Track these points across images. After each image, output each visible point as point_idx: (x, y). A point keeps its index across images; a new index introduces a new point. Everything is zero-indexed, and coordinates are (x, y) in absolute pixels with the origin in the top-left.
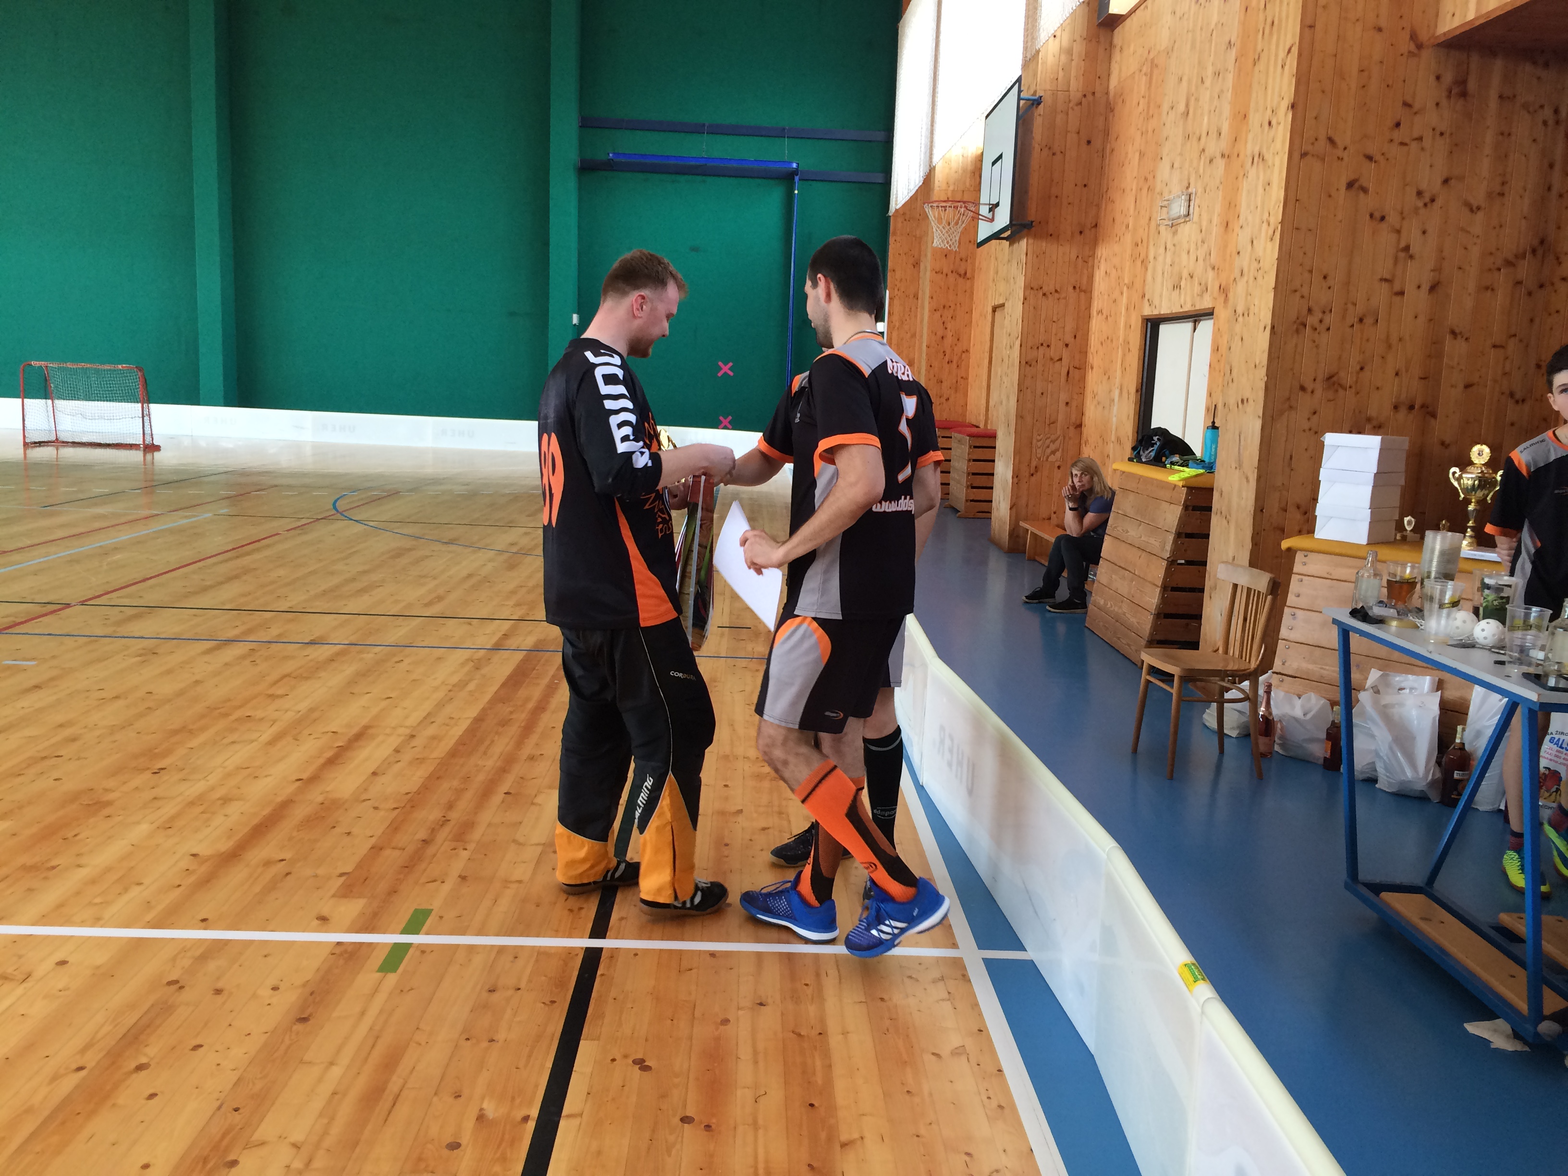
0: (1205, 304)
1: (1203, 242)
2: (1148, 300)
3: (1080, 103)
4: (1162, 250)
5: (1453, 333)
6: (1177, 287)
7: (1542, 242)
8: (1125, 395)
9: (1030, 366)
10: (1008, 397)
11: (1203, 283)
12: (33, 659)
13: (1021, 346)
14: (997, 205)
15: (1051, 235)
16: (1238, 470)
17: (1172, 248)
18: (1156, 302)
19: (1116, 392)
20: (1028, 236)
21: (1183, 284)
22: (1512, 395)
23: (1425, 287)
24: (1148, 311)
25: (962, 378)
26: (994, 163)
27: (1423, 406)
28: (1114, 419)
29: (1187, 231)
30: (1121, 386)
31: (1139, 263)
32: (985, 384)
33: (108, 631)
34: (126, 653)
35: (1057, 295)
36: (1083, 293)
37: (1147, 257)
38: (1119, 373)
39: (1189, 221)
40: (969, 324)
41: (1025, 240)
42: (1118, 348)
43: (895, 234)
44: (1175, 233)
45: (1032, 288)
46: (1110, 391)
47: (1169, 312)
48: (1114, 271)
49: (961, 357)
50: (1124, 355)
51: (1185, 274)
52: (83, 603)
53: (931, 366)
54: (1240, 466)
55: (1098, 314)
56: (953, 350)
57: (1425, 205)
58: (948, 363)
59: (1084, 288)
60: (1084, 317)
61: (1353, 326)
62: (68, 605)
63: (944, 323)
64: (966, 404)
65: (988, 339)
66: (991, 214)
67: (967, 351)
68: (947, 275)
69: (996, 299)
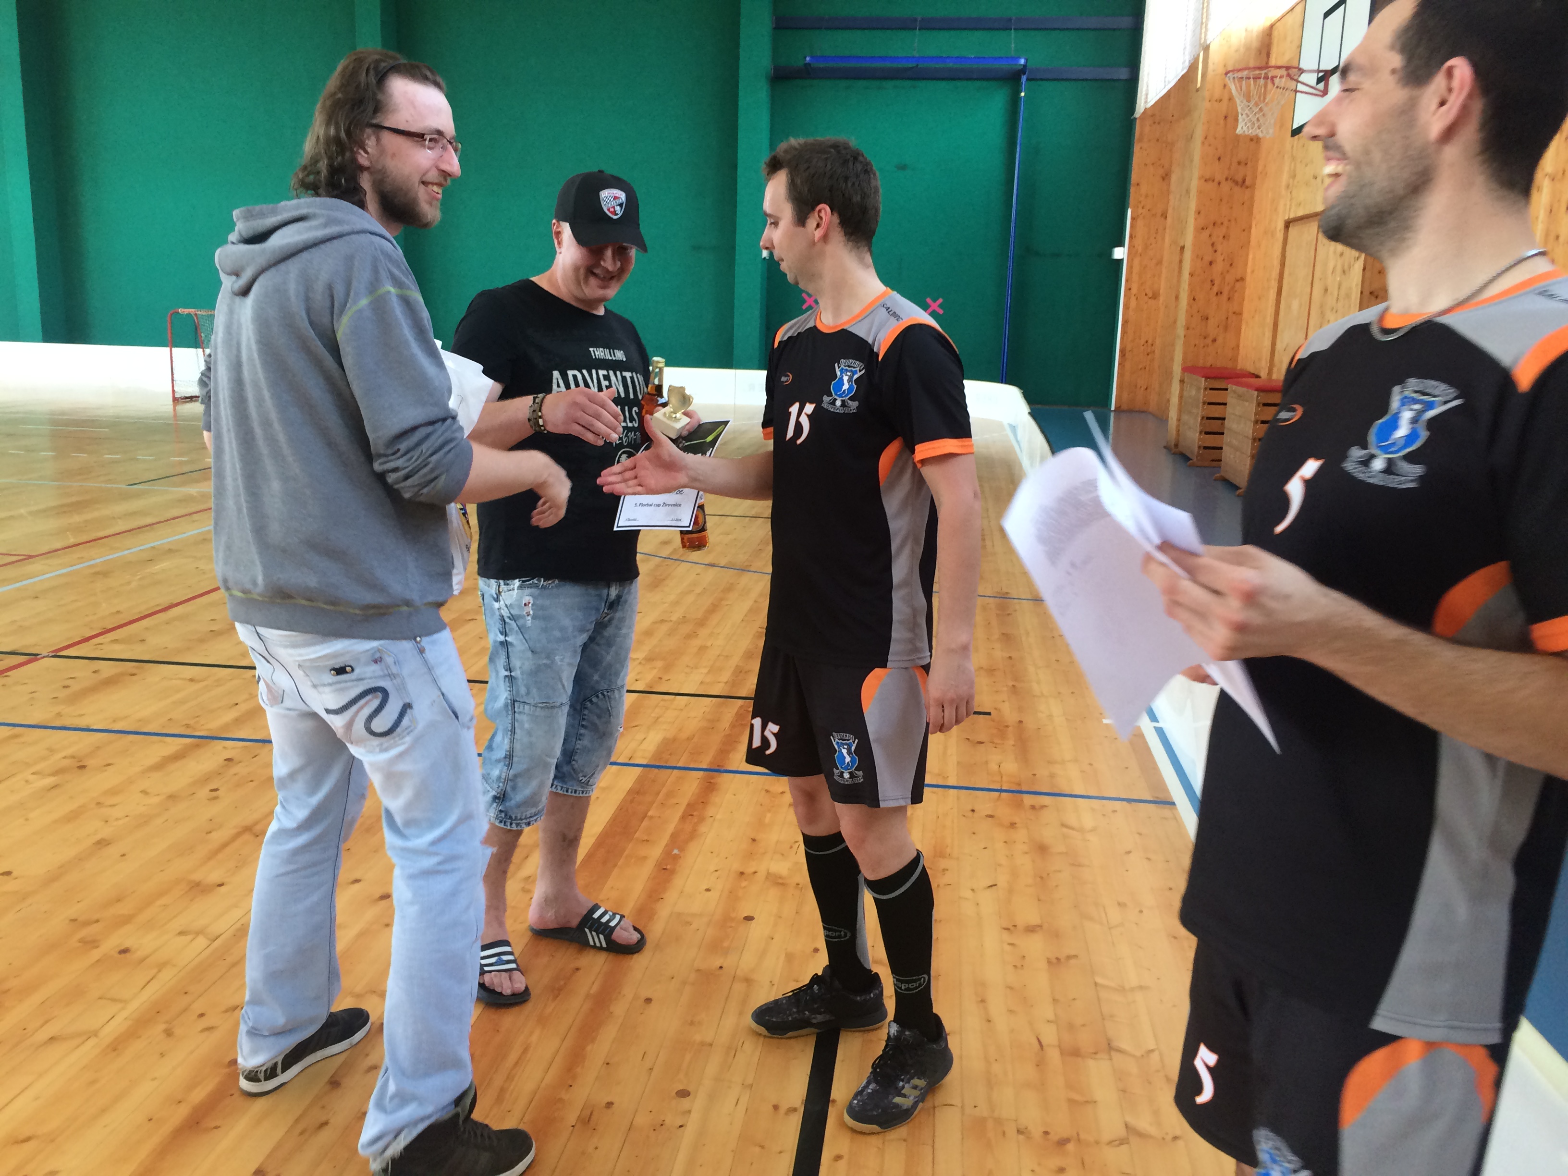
25: (1234, 313)
26: (1327, 14)
32: (1270, 320)
40: (1245, 245)
43: (1140, 140)
49: (1233, 287)
52: (57, 653)
53: (1194, 299)
56: (1224, 278)
58: (1217, 294)
62: (34, 657)
63: (1213, 244)
64: (1238, 346)
65: (1276, 263)
66: (1321, 86)
67: (1242, 279)
68: (1219, 183)
69: (1292, 210)
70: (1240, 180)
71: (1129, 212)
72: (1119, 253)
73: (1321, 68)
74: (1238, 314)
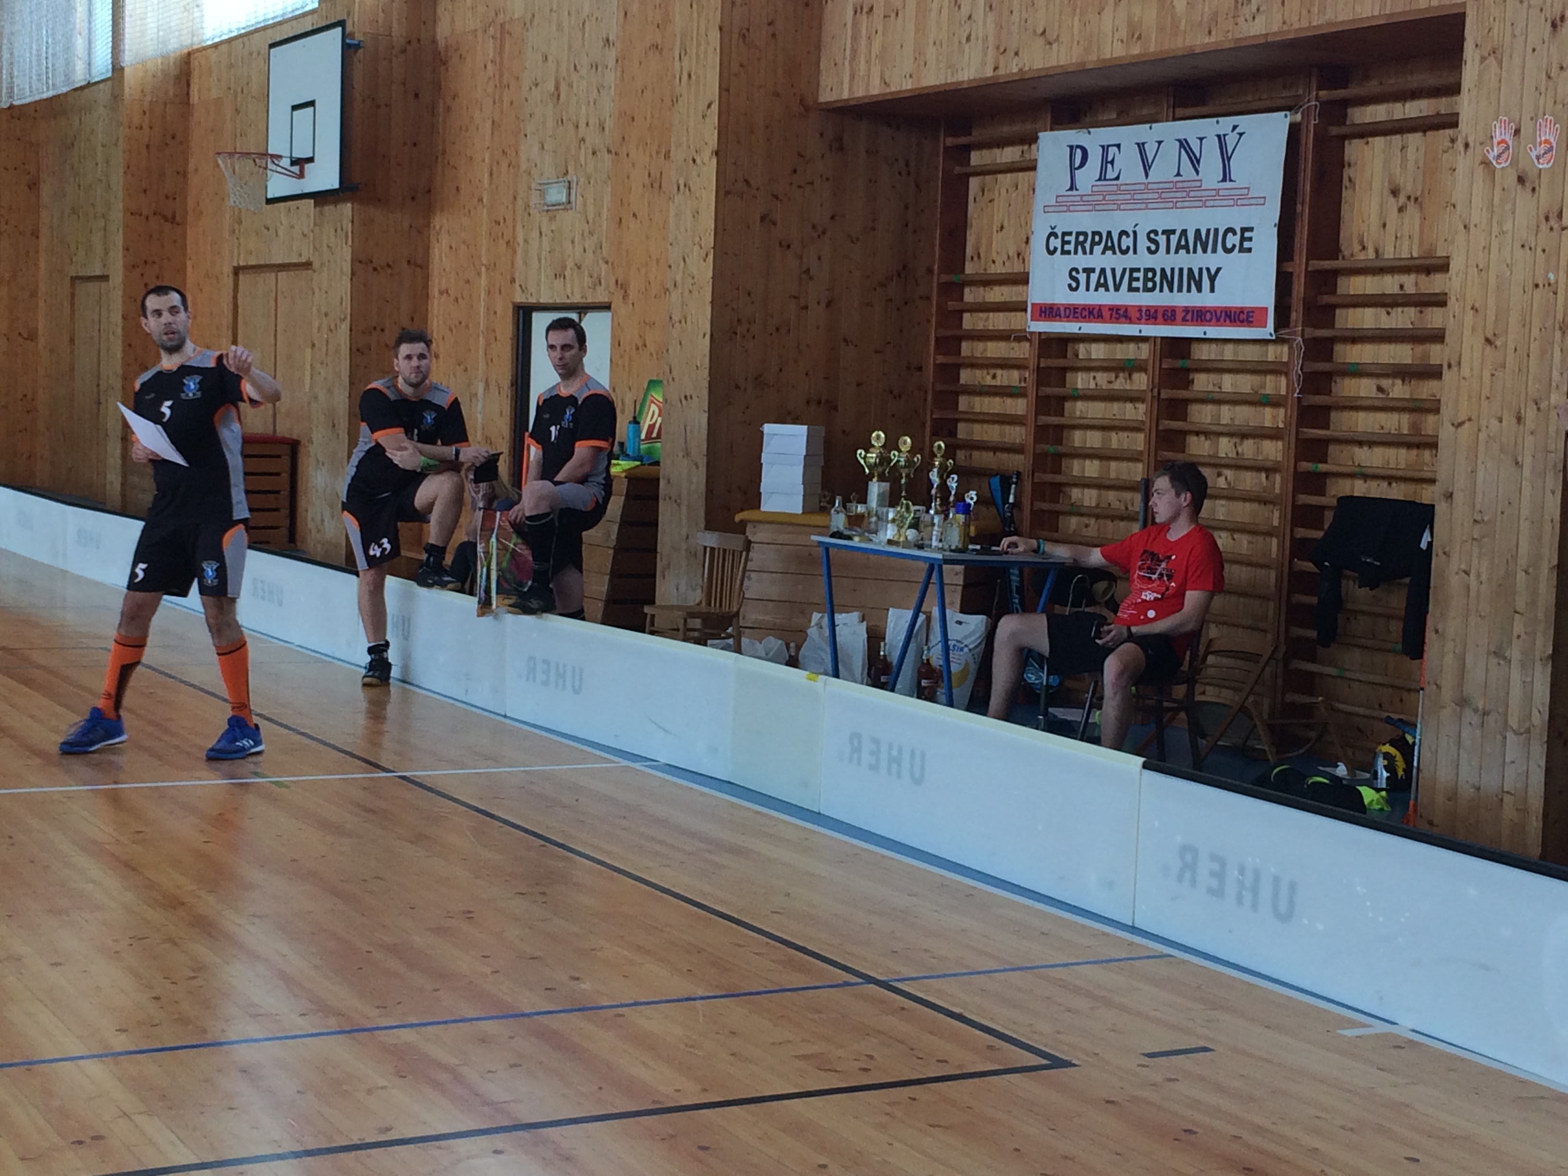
0: (601, 297)
1: (591, 233)
2: (521, 286)
3: (405, 51)
4: (535, 234)
5: (845, 340)
6: (560, 275)
7: (904, 267)
8: (493, 389)
9: (363, 354)
10: (330, 391)
11: (595, 275)
13: (351, 330)
14: (311, 160)
15: (379, 200)
16: (685, 460)
17: (551, 234)
18: (532, 288)
20: (353, 200)
21: (568, 273)
22: (891, 392)
23: (823, 305)
24: (520, 298)
26: (295, 108)
27: (828, 401)
28: (479, 416)
29: (567, 218)
30: (487, 380)
31: (502, 243)
35: (389, 271)
36: (418, 269)
37: (514, 238)
38: (482, 364)
39: (571, 209)
41: (349, 205)
42: (478, 336)
44: (552, 219)
45: (360, 262)
46: (469, 384)
47: (551, 301)
48: (463, 247)
50: (488, 344)
51: (570, 264)
54: (687, 454)
55: (441, 293)
57: (819, 236)
59: (419, 262)
60: (422, 296)
61: (771, 334)
65: (227, 310)
66: (296, 169)
68: (147, 218)
69: (242, 256)
70: (170, 216)
73: (293, 155)
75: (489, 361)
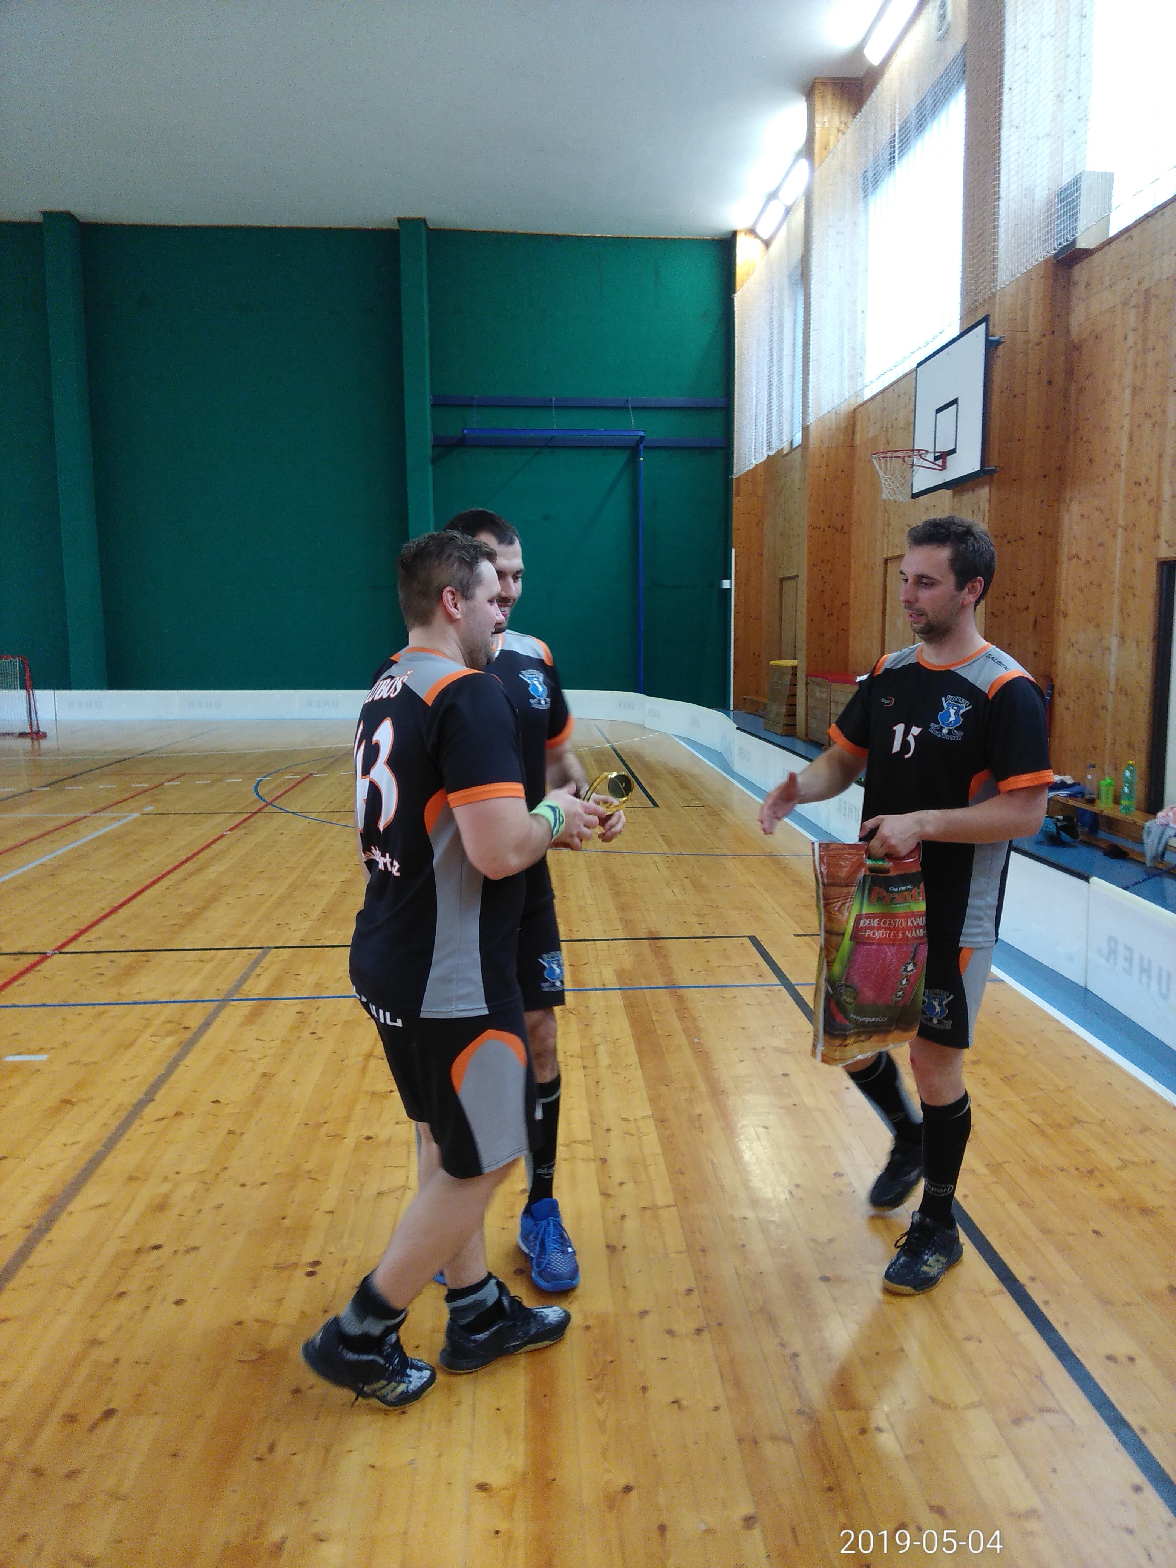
2: (1166, 541)
3: (1039, 344)
9: (996, 616)
12: (40, 1051)
14: (953, 451)
15: (1014, 480)
19: (1114, 642)
20: (990, 483)
24: (1167, 554)
25: (842, 629)
26: (938, 411)
28: (1113, 670)
30: (1122, 634)
31: (1143, 503)
32: (877, 634)
33: (110, 995)
34: (150, 1031)
35: (1021, 542)
36: (1048, 539)
37: (1159, 495)
38: (1116, 619)
40: (847, 578)
41: (986, 487)
42: (1113, 594)
43: (738, 495)
48: (1097, 514)
49: (840, 610)
50: (1124, 601)
52: (60, 950)
53: (812, 620)
55: (1071, 558)
56: (834, 603)
58: (829, 616)
59: (1050, 533)
60: (1050, 563)
62: (44, 957)
63: (823, 577)
64: (847, 656)
65: (879, 589)
66: (940, 462)
67: (847, 604)
68: (824, 530)
69: (890, 550)
70: (839, 527)
71: (733, 550)
72: (726, 584)
73: (937, 450)
74: (846, 630)
75: (1125, 615)
